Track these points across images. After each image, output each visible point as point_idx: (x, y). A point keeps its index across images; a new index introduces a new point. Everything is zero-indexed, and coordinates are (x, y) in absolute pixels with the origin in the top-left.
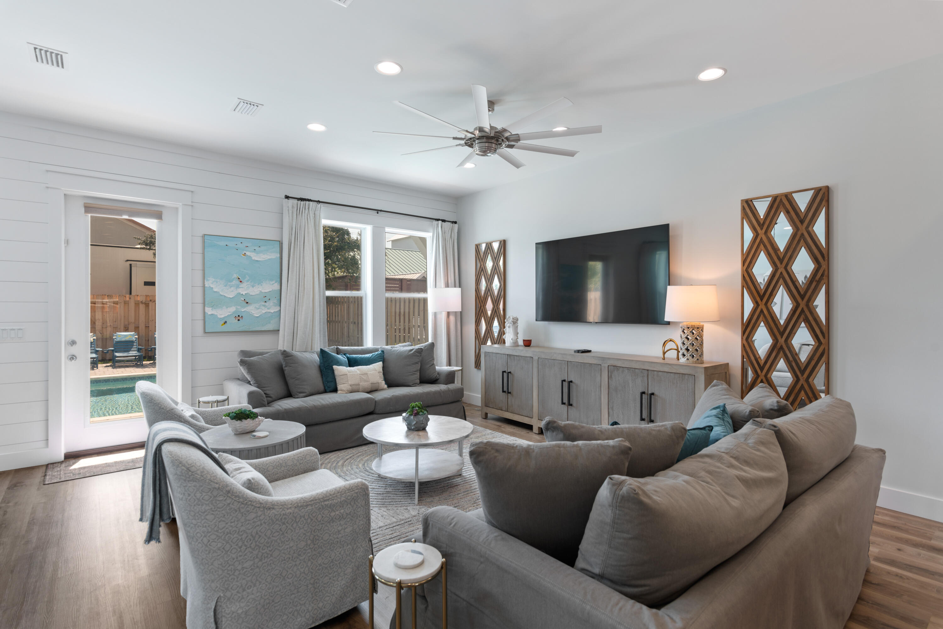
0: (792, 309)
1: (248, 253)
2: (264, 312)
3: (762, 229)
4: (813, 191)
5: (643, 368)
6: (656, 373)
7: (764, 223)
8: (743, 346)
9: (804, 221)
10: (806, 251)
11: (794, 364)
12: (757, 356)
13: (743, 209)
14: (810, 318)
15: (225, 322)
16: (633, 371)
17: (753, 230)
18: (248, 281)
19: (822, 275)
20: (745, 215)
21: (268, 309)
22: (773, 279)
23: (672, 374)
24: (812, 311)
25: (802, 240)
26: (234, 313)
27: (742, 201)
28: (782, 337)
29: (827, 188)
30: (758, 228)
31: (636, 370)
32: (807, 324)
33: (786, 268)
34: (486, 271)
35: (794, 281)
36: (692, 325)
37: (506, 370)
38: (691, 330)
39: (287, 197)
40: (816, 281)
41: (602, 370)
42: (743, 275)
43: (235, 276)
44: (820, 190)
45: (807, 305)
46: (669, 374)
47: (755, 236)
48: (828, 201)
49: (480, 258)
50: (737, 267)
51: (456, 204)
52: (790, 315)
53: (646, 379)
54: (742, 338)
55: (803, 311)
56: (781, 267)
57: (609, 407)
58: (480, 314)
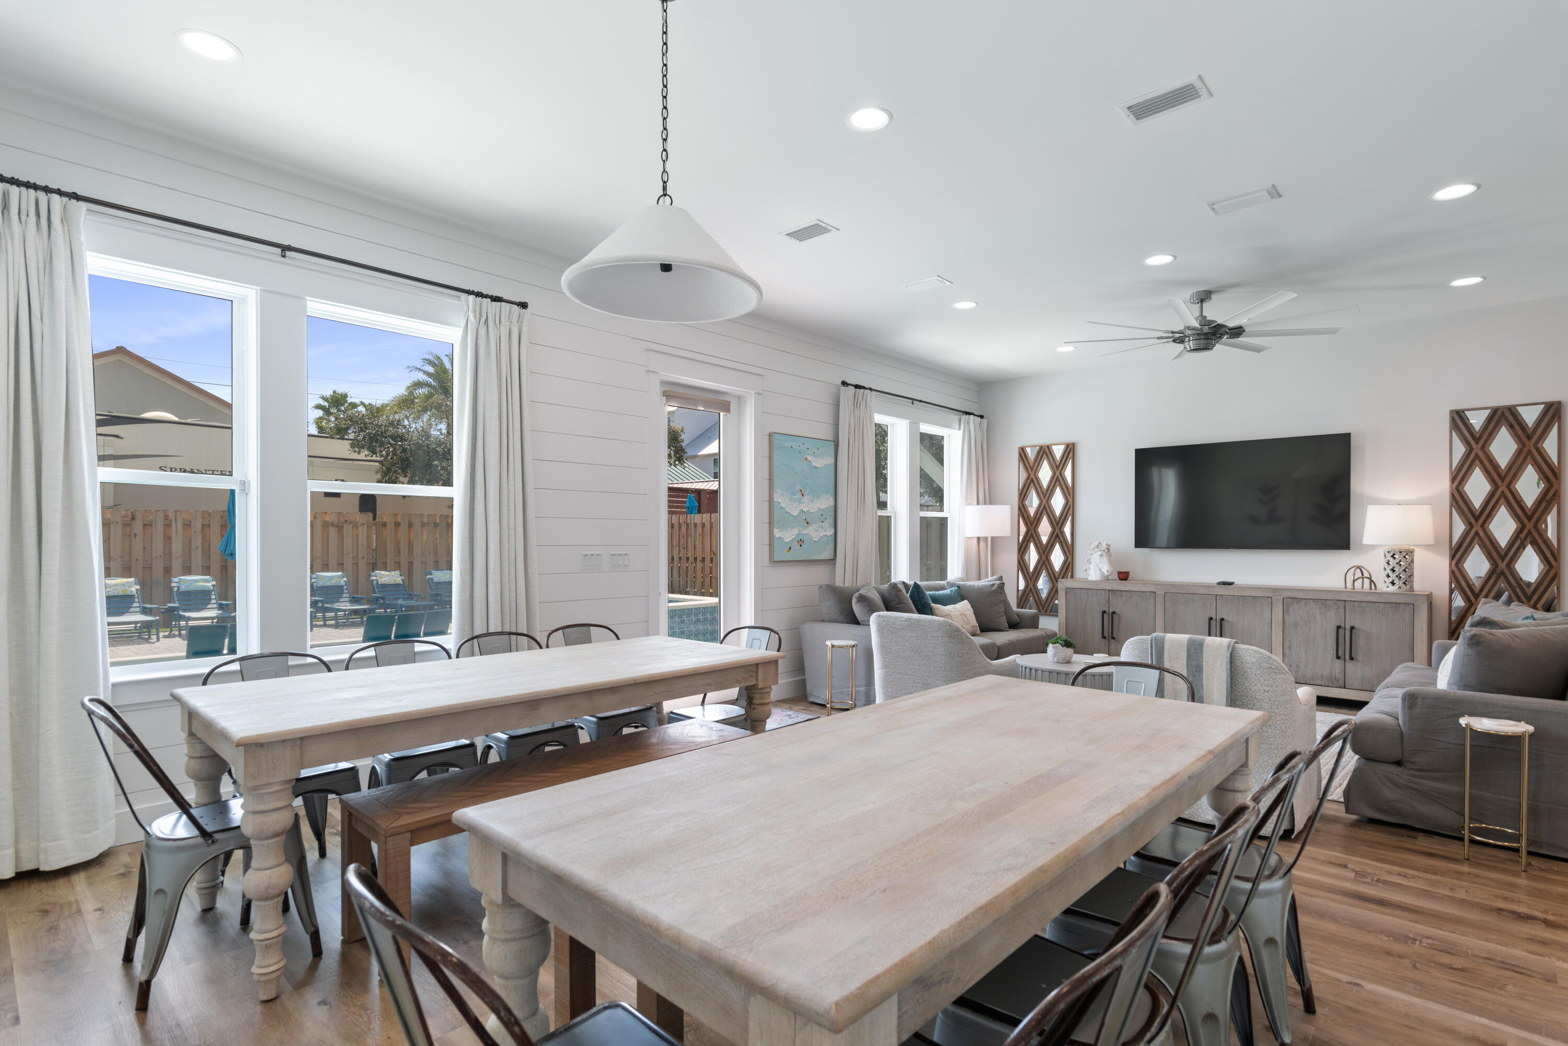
0: (1515, 531)
1: (809, 458)
2: (822, 535)
3: (1477, 443)
4: (1543, 406)
5: (1338, 598)
6: (1357, 603)
7: (1480, 437)
8: (1452, 573)
9: (1532, 437)
10: (1534, 469)
11: (1518, 590)
12: (1471, 583)
13: (1453, 421)
14: (1539, 540)
15: (790, 549)
16: (1322, 603)
17: (1466, 445)
18: (808, 494)
19: (1554, 495)
20: (1454, 425)
21: (825, 531)
22: (1492, 498)
23: (1380, 604)
24: (1542, 535)
25: (1529, 457)
26: (797, 535)
27: (1452, 412)
28: (1503, 562)
29: (1559, 403)
30: (1473, 443)
31: (1327, 602)
32: (1535, 547)
33: (1508, 487)
34: (1039, 484)
35: (1519, 502)
36: (1406, 549)
37: (1106, 609)
38: (1404, 554)
39: (844, 383)
40: (1546, 501)
41: (1274, 603)
42: (1453, 494)
43: (798, 487)
44: (1553, 404)
45: (1536, 527)
46: (1377, 604)
47: (1468, 451)
48: (1560, 417)
49: (1029, 465)
50: (1443, 486)
51: (978, 392)
52: (1513, 538)
53: (1342, 611)
54: (1450, 564)
55: (1529, 533)
56: (1502, 486)
57: (1285, 646)
58: (1027, 539)
